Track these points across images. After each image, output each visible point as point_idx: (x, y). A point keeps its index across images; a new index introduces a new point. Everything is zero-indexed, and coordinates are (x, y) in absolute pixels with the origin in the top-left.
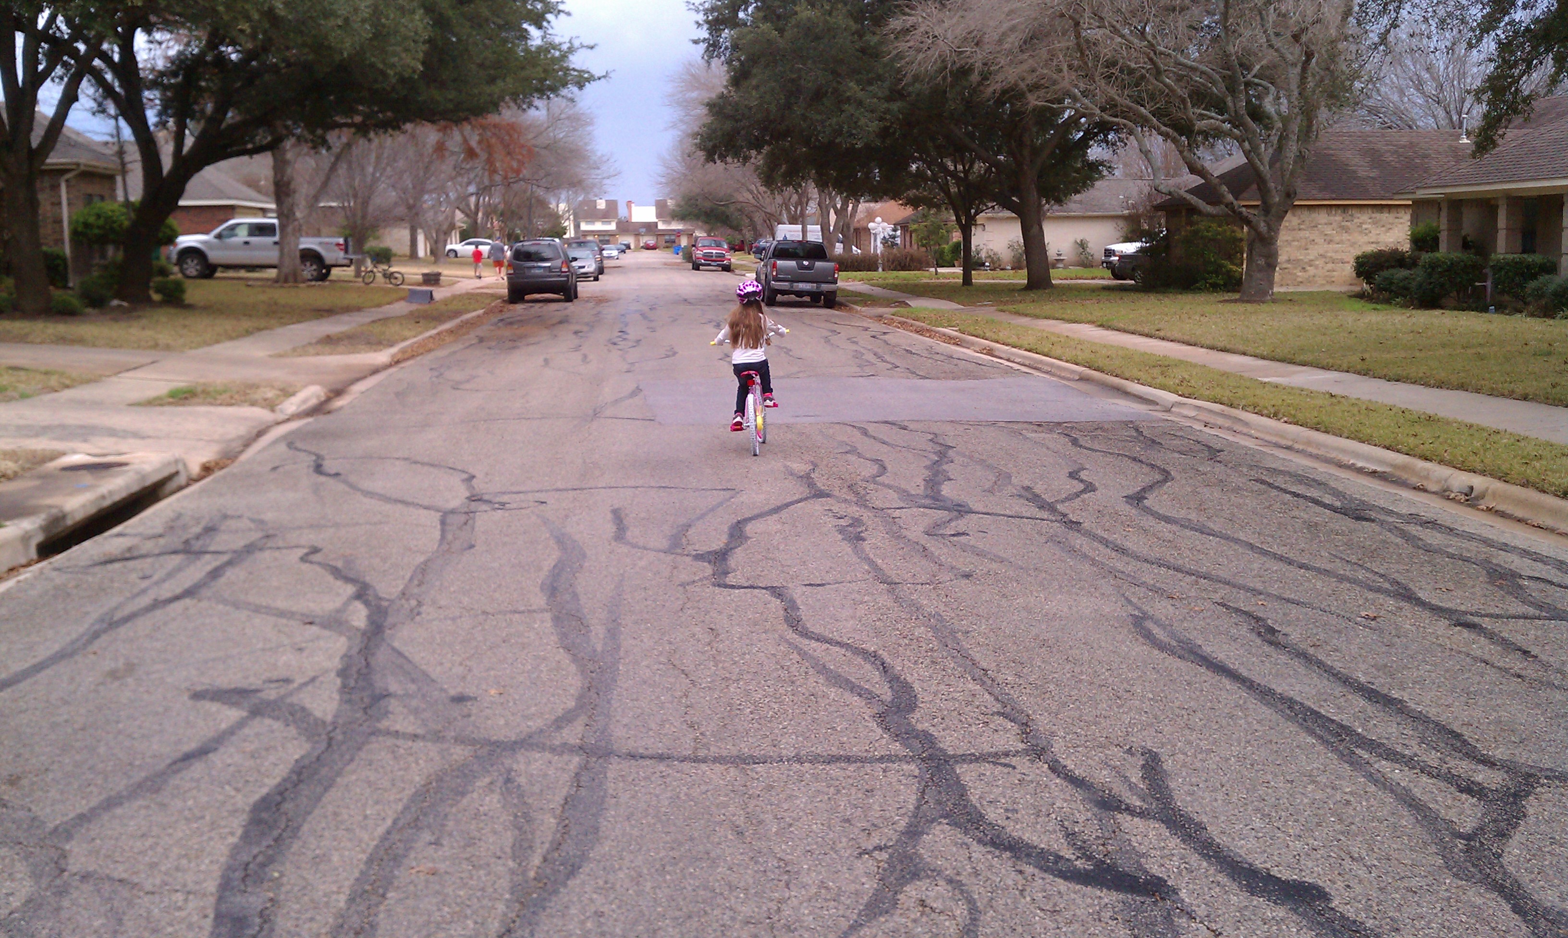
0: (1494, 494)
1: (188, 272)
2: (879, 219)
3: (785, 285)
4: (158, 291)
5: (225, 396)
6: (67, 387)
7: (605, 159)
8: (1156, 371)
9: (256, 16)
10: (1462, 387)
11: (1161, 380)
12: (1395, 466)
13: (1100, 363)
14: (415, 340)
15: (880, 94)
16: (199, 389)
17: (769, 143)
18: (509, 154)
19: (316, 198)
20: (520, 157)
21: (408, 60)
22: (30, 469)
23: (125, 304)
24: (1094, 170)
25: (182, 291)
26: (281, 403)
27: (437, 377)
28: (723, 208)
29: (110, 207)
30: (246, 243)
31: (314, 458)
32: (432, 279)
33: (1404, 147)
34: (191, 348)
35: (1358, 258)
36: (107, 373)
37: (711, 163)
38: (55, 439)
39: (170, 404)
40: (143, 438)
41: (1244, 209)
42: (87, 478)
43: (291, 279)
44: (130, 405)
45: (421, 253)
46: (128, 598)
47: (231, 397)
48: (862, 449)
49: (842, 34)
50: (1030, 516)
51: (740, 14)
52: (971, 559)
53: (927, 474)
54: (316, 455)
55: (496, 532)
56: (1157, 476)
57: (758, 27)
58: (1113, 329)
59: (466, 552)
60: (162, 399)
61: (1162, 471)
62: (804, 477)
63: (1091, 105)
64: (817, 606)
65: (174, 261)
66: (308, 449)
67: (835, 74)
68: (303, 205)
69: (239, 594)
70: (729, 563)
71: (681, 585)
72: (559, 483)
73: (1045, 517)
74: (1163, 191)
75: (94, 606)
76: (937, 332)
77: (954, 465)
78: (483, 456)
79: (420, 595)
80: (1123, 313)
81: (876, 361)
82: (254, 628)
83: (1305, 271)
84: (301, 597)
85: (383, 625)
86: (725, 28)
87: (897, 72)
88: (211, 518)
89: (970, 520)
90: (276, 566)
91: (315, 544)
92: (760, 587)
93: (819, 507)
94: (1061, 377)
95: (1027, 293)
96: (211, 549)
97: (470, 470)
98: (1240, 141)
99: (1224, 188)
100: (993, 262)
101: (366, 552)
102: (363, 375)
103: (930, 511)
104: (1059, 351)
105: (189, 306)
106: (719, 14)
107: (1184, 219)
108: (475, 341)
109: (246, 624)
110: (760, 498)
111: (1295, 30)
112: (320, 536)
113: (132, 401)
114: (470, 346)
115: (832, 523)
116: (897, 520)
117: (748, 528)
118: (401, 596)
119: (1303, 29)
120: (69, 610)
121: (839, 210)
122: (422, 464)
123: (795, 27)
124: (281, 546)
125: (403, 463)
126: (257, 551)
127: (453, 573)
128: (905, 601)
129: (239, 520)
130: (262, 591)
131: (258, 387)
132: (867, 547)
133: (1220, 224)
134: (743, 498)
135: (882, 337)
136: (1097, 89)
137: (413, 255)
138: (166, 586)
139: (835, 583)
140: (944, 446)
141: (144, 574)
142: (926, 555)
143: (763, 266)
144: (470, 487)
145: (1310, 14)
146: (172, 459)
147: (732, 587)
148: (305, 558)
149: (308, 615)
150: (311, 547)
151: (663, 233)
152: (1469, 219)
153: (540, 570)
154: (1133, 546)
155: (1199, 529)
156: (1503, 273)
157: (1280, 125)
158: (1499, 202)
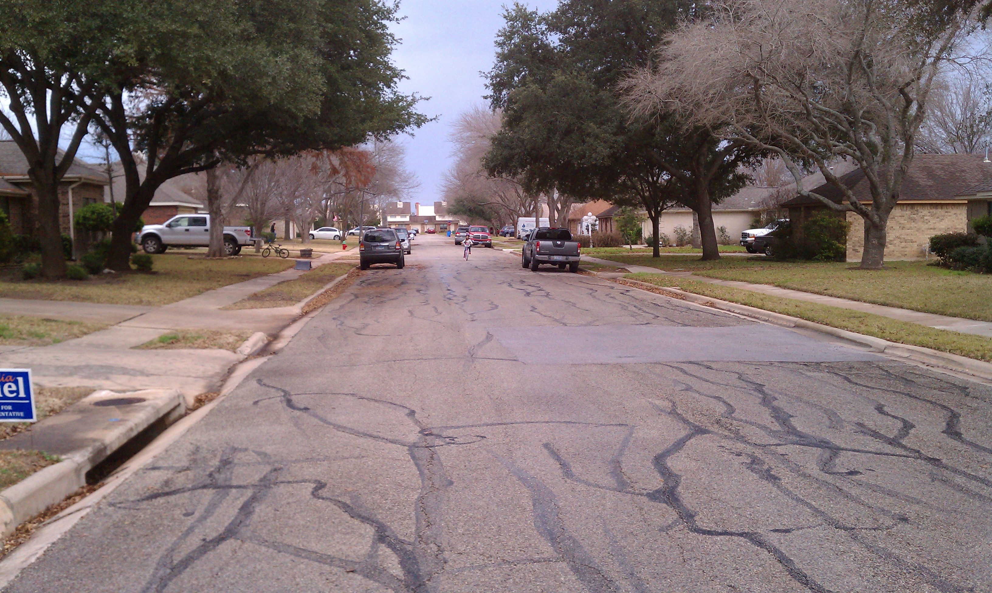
1: (148, 250)
2: (590, 214)
3: (545, 258)
4: (134, 263)
5: (200, 341)
6: (86, 334)
8: (856, 322)
9: (215, 74)
11: (863, 328)
13: (810, 314)
14: (313, 297)
15: (610, 131)
16: (180, 335)
17: (530, 164)
18: (359, 171)
19: (235, 201)
20: (366, 174)
21: (311, 106)
22: (71, 404)
23: (113, 272)
24: (741, 180)
25: (151, 263)
26: (240, 345)
27: (341, 325)
28: (481, 207)
29: (101, 207)
30: (187, 230)
31: (283, 394)
32: (307, 254)
33: (948, 165)
34: (165, 303)
35: (932, 239)
36: (112, 323)
37: (492, 177)
38: (86, 377)
39: (162, 347)
40: (148, 375)
41: (863, 206)
42: (116, 413)
43: (218, 254)
44: (132, 348)
45: (291, 237)
46: (180, 538)
47: (204, 342)
48: (696, 387)
49: (584, 91)
50: (892, 453)
51: (516, 79)
52: (889, 500)
53: (768, 411)
54: (283, 391)
55: (463, 467)
56: (945, 412)
57: (529, 87)
58: (788, 288)
59: (449, 489)
60: (155, 344)
61: (944, 407)
62: (673, 413)
63: (752, 137)
64: (806, 558)
65: (140, 242)
66: (275, 386)
67: (579, 117)
68: (226, 205)
69: (276, 534)
70: (684, 504)
71: (662, 530)
72: (484, 418)
73: (904, 453)
74: (805, 194)
75: (153, 546)
76: (663, 290)
77: (781, 403)
78: (410, 393)
79: (435, 539)
80: (789, 277)
81: (640, 312)
82: (303, 575)
83: (888, 248)
84: (330, 538)
85: (420, 576)
86: (504, 88)
87: (622, 116)
88: (223, 451)
89: (848, 457)
90: (295, 502)
91: (318, 478)
92: (734, 533)
93: (711, 444)
94: (781, 325)
95: (704, 262)
96: (234, 483)
97: (408, 405)
98: (860, 160)
99: (850, 192)
100: (664, 241)
101: (365, 488)
102: (285, 323)
103: (805, 448)
104: (770, 305)
105: (155, 273)
106: (501, 79)
107: (803, 213)
108: (353, 297)
109: (295, 570)
110: (654, 433)
111: (902, 85)
112: (319, 470)
113: (133, 345)
114: (351, 301)
115: (736, 461)
116: (786, 457)
117: (669, 464)
118: (419, 539)
119: (908, 84)
120: (132, 551)
121: (560, 208)
122: (367, 399)
123: (553, 87)
124: (291, 480)
125: (352, 398)
126: (272, 486)
127: (450, 512)
128: (877, 550)
129: (246, 453)
130: (293, 530)
131: (221, 334)
132: (788, 486)
133: (830, 217)
134: (641, 434)
135: (628, 293)
136: (767, 125)
137: (287, 238)
138: (209, 524)
139: (798, 529)
140: (754, 384)
141: (186, 510)
142: (847, 496)
143: (528, 244)
144: (417, 422)
145: (911, 76)
146: (176, 395)
147: (710, 533)
148: (316, 493)
149: (346, 562)
150: (316, 481)
151: (439, 223)
153: (524, 510)
157: (882, 150)
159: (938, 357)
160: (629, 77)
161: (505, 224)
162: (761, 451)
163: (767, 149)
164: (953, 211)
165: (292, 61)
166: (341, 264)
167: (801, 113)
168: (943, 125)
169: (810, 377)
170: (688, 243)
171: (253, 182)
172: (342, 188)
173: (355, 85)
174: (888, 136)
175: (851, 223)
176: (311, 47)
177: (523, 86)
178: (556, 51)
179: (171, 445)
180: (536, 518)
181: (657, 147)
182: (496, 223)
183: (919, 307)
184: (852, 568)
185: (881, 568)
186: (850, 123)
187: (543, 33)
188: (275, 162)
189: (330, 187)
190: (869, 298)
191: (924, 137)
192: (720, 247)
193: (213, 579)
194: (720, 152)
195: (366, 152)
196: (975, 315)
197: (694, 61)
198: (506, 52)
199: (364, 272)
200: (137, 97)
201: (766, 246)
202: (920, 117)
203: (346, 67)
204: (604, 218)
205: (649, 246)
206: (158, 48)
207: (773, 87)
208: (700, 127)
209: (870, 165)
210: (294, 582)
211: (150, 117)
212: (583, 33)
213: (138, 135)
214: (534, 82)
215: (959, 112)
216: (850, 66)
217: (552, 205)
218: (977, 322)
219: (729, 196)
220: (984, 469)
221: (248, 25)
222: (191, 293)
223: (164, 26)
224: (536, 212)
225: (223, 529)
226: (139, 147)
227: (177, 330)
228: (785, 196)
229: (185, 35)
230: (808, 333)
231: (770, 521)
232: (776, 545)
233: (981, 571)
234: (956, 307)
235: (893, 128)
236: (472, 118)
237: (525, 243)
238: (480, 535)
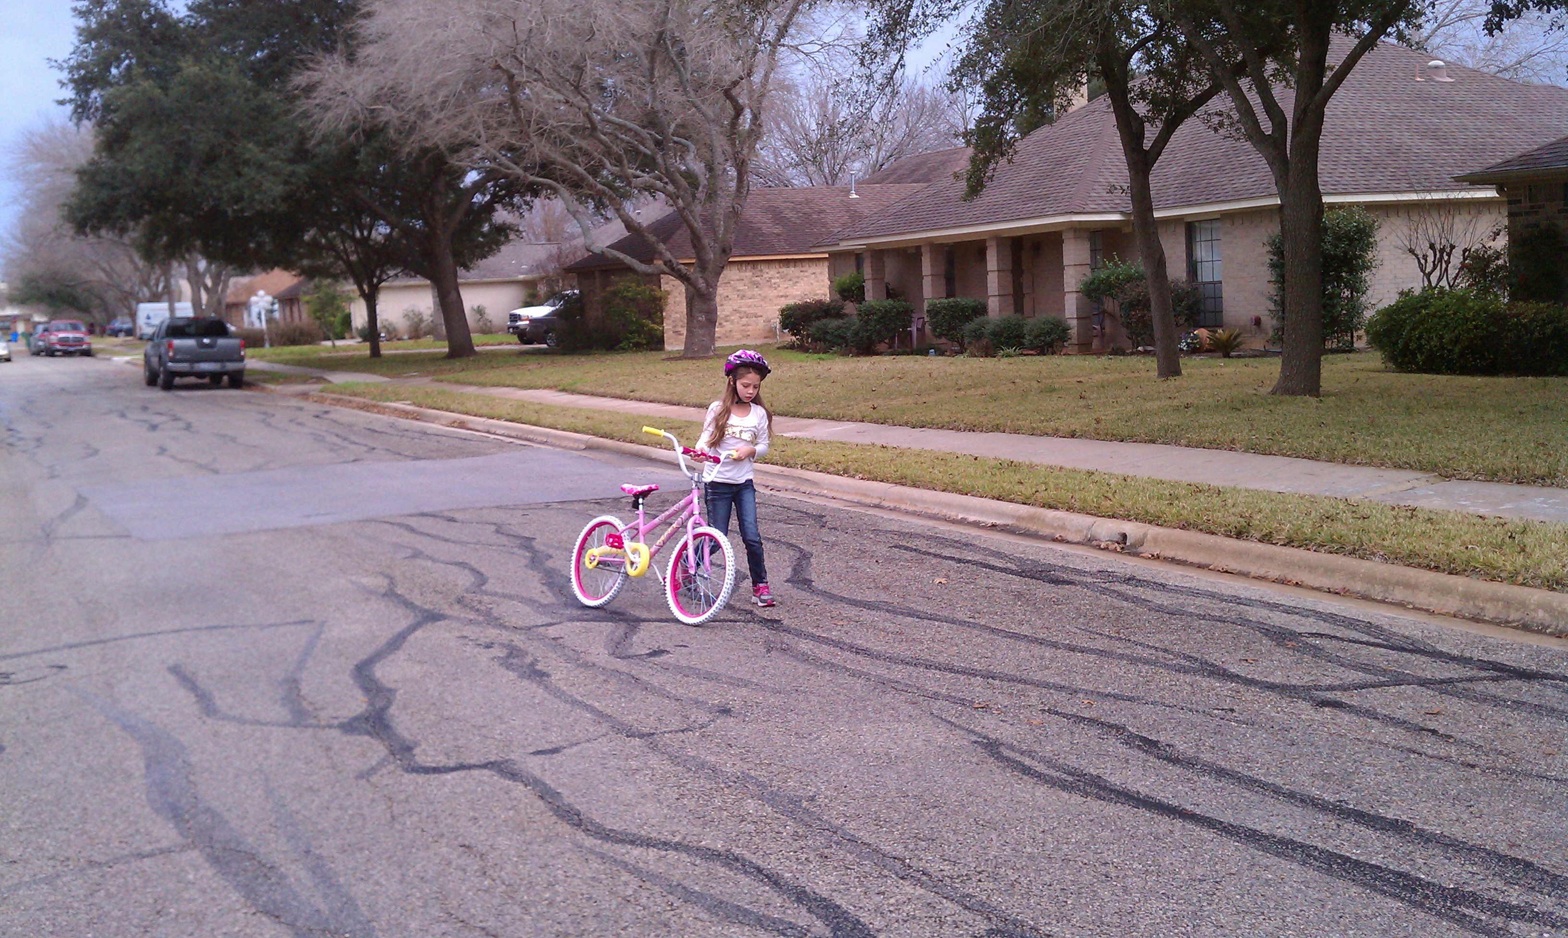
0: (1155, 540)
2: (261, 293)
3: (184, 366)
10: (997, 429)
12: (1019, 518)
13: (607, 428)
15: (282, 156)
17: (149, 213)
24: (502, 232)
28: (69, 290)
33: (801, 203)
35: (783, 311)
37: (82, 237)
41: (682, 267)
48: (429, 551)
49: (235, 91)
51: (114, 71)
52: (706, 686)
53: (538, 576)
55: (23, 720)
56: (792, 553)
57: (138, 84)
58: (578, 393)
61: (790, 546)
62: (390, 594)
63: (512, 165)
64: (581, 787)
67: (228, 135)
70: (398, 732)
71: (360, 776)
72: (65, 636)
73: (731, 617)
74: (597, 251)
76: (386, 408)
77: (557, 562)
80: (579, 376)
81: (346, 444)
83: (722, 326)
86: (95, 87)
87: (301, 132)
89: (651, 631)
92: (474, 766)
93: (447, 635)
94: (564, 447)
95: (452, 361)
98: (674, 198)
99: (662, 247)
100: (388, 332)
103: (589, 625)
104: (549, 419)
106: (87, 72)
107: (598, 280)
110: (358, 629)
111: (726, 85)
115: (485, 656)
116: (561, 641)
117: (378, 675)
119: (735, 84)
121: (210, 285)
123: (180, 84)
128: (685, 761)
132: (561, 684)
133: (638, 283)
134: (335, 632)
135: (326, 416)
136: (532, 146)
139: (572, 745)
140: (520, 537)
142: (646, 687)
143: (153, 347)
145: (737, 69)
147: (436, 770)
152: (891, 267)
153: (129, 776)
154: (869, 645)
155: (912, 614)
156: (940, 317)
157: (706, 182)
158: (923, 250)
159: (786, 477)
160: (309, 69)
161: (115, 316)
162: (522, 637)
163: (537, 184)
164: (810, 269)
167: (584, 128)
168: (793, 144)
170: (427, 333)
174: (713, 163)
175: (668, 294)
177: (126, 83)
178: (182, 25)
180: (150, 787)
181: (364, 183)
182: (98, 316)
184: (647, 792)
185: (689, 786)
186: (658, 143)
191: (767, 162)
192: (476, 338)
194: (467, 190)
196: (838, 414)
197: (411, 44)
198: (94, 26)
201: (547, 332)
202: (755, 133)
204: (288, 300)
205: (364, 341)
207: (538, 87)
208: (429, 149)
209: (688, 206)
214: (147, 76)
215: (814, 126)
216: (652, 55)
217: (196, 279)
218: (841, 423)
219: (486, 257)
220: (839, 628)
224: (169, 295)
228: (571, 256)
230: (605, 456)
231: (530, 739)
232: (537, 773)
233: (826, 771)
234: (813, 403)
235: (719, 149)
236: (43, 138)
237: (148, 346)
238: (49, 828)
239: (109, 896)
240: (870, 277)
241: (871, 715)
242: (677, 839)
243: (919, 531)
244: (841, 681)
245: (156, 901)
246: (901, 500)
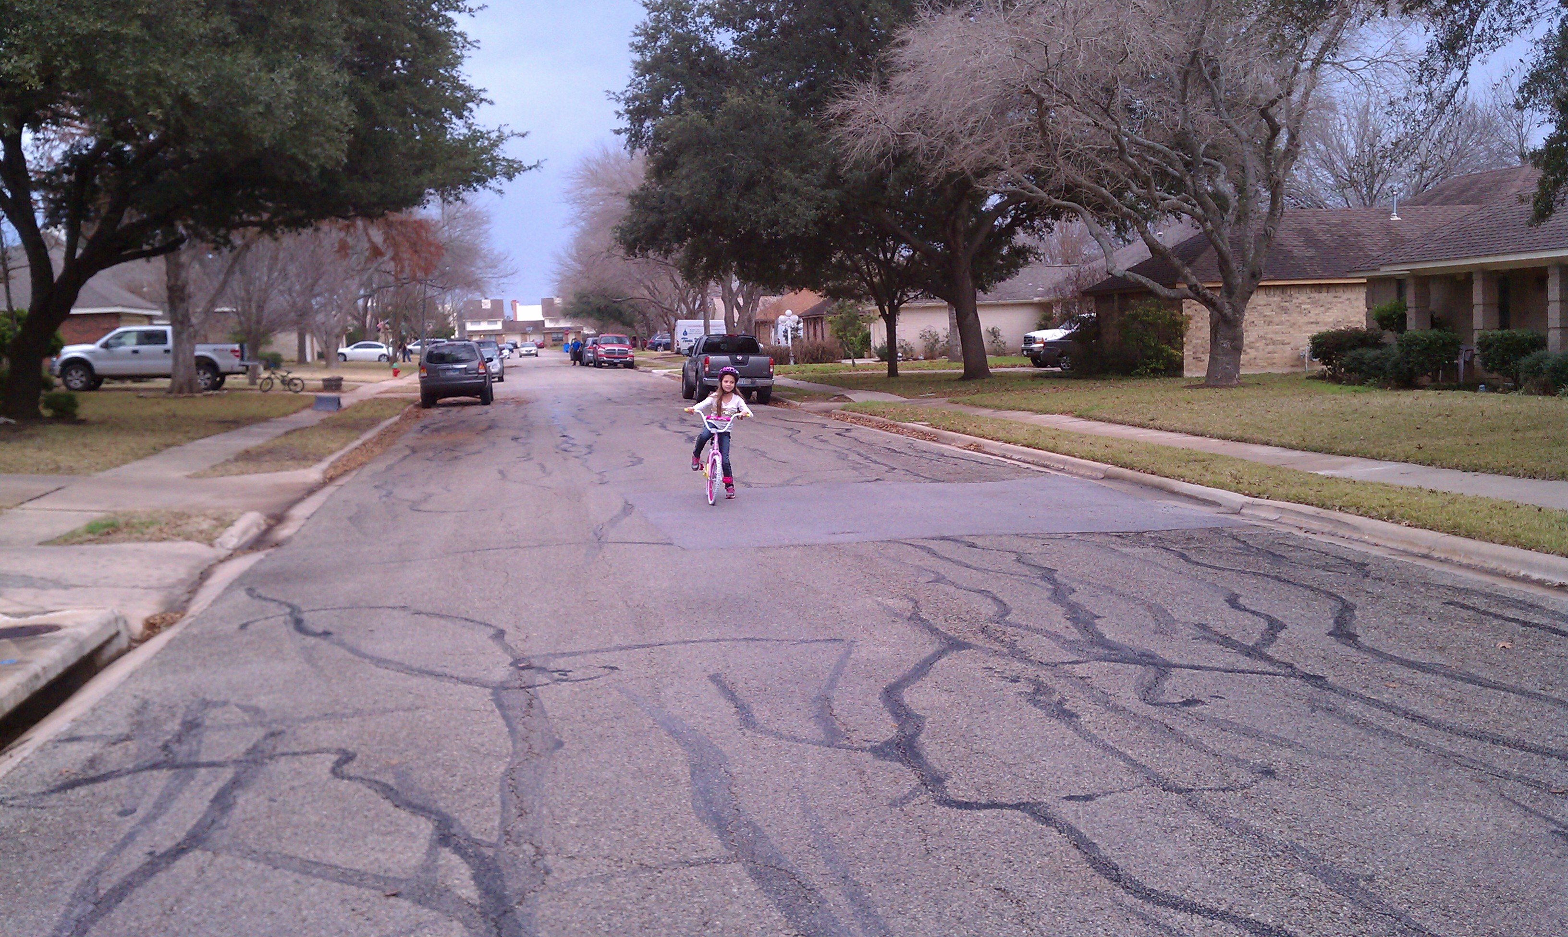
1: (72, 384)
2: (789, 312)
4: (48, 405)
5: (153, 529)
7: (502, 257)
8: (1198, 467)
9: (169, 101)
11: (1209, 477)
13: (1128, 459)
14: (342, 453)
15: (816, 182)
16: (121, 521)
17: (692, 236)
18: (416, 252)
19: (213, 303)
20: (428, 255)
21: (332, 151)
23: (12, 421)
24: (1021, 255)
25: (76, 405)
26: (221, 533)
27: (387, 496)
28: (617, 305)
30: (135, 352)
31: (288, 610)
32: (334, 384)
33: (1336, 225)
34: (97, 470)
35: (1314, 338)
36: (10, 505)
39: (90, 541)
40: (66, 587)
41: (1208, 291)
42: (11, 650)
43: (186, 388)
44: (41, 544)
45: (309, 358)
46: (111, 853)
47: (161, 530)
48: (950, 577)
49: (774, 120)
50: (1251, 669)
51: (665, 102)
52: (1247, 743)
53: (1062, 610)
54: (289, 606)
55: (579, 718)
56: (1332, 603)
57: (687, 115)
58: (1095, 420)
59: (557, 754)
60: (80, 536)
61: (1331, 595)
62: (915, 618)
63: (1036, 188)
64: (1118, 840)
65: (57, 373)
66: (276, 597)
67: (767, 162)
68: (199, 310)
69: (269, 840)
70: (929, 761)
71: (893, 804)
72: (616, 637)
73: (1270, 669)
74: (1118, 275)
75: (65, 868)
76: (903, 428)
77: (1081, 597)
78: (497, 602)
79: (532, 835)
80: (1096, 402)
81: (867, 462)
82: (314, 905)
83: (1247, 354)
84: (360, 843)
85: (505, 896)
86: (648, 117)
87: (834, 160)
88: (187, 707)
89: (1183, 678)
90: (303, 786)
91: (343, 746)
92: (1006, 805)
93: (973, 665)
94: (1082, 476)
95: (967, 383)
96: (204, 758)
97: (494, 622)
98: (1202, 220)
99: (1187, 270)
100: (905, 352)
101: (419, 758)
102: (299, 495)
103: (1118, 666)
104: (1066, 446)
105: (82, 422)
106: (642, 103)
107: (1116, 304)
108: (407, 452)
109: (300, 898)
110: (885, 651)
111: (1263, 104)
112: (345, 732)
113: (41, 540)
114: (405, 457)
115: (1011, 691)
116: (1088, 681)
117: (907, 700)
118: (505, 838)
119: (1273, 103)
120: (31, 876)
121: (741, 303)
122: (427, 614)
123: (725, 113)
124: (297, 750)
125: (403, 614)
126: (267, 761)
127: (557, 791)
128: (1228, 822)
129: (226, 708)
130: (299, 832)
131: (189, 517)
132: (1091, 727)
133: (1158, 307)
134: (864, 653)
135: (848, 434)
136: (1059, 169)
137: (302, 360)
138: (160, 827)
139: (1105, 794)
140: (1041, 568)
141: (123, 806)
142: (1181, 739)
143: (691, 362)
144: (507, 648)
145: (1276, 90)
146: (112, 617)
147: (967, 806)
148: (338, 770)
149: (385, 879)
150: (339, 751)
151: (551, 331)
152: (1437, 297)
153: (677, 782)
154: (1426, 712)
155: (1472, 680)
156: (1492, 350)
157: (1236, 204)
158: (1474, 276)
159: (1322, 519)
160: (843, 98)
161: (655, 331)
162: (1049, 674)
163: (1059, 207)
164: (1345, 295)
165: (299, 79)
166: (391, 399)
167: (1111, 150)
168: (1328, 164)
169: (1126, 555)
170: (941, 355)
171: (243, 272)
172: (391, 279)
173: (404, 114)
174: (1245, 184)
175: (1190, 318)
176: (330, 55)
177: (676, 113)
178: (727, 58)
179: (101, 700)
180: (695, 794)
181: (889, 207)
182: (641, 330)
183: (1294, 443)
184: (1189, 853)
185: (1233, 851)
186: (1187, 165)
187: (706, 30)
188: (276, 239)
189: (370, 278)
190: (1218, 430)
191: (1300, 182)
192: (991, 360)
193: (165, 917)
194: (988, 212)
195: (427, 221)
196: (1378, 453)
197: (944, 71)
198: (649, 60)
199: (427, 411)
200: (47, 140)
201: (1061, 355)
202: (1292, 152)
203: (387, 86)
204: (811, 319)
205: (882, 360)
206: (75, 59)
207: (1067, 110)
208: (955, 174)
209: (1217, 228)
210: (298, 917)
211: (68, 171)
212: (769, 30)
213: (51, 201)
214: (694, 107)
215: (1352, 144)
216: (1185, 76)
217: (729, 299)
218: (1382, 463)
219: (1004, 280)
220: (1390, 690)
221: (224, 22)
222: (141, 453)
223: (83, 25)
224: (703, 312)
225: (184, 834)
226: (53, 220)
227: (115, 513)
228: (1088, 279)
229: (117, 38)
230: (1123, 487)
231: (1062, 782)
232: (1071, 820)
233: (1385, 848)
234: (1350, 440)
235: (1252, 171)
236: (598, 164)
237: (687, 360)
238: (604, 827)
239: (660, 901)
240: (1413, 305)
241: (1432, 790)
242: (1223, 908)
243: (1476, 588)
244: (1396, 750)
245: (702, 913)
246: (1454, 551)
